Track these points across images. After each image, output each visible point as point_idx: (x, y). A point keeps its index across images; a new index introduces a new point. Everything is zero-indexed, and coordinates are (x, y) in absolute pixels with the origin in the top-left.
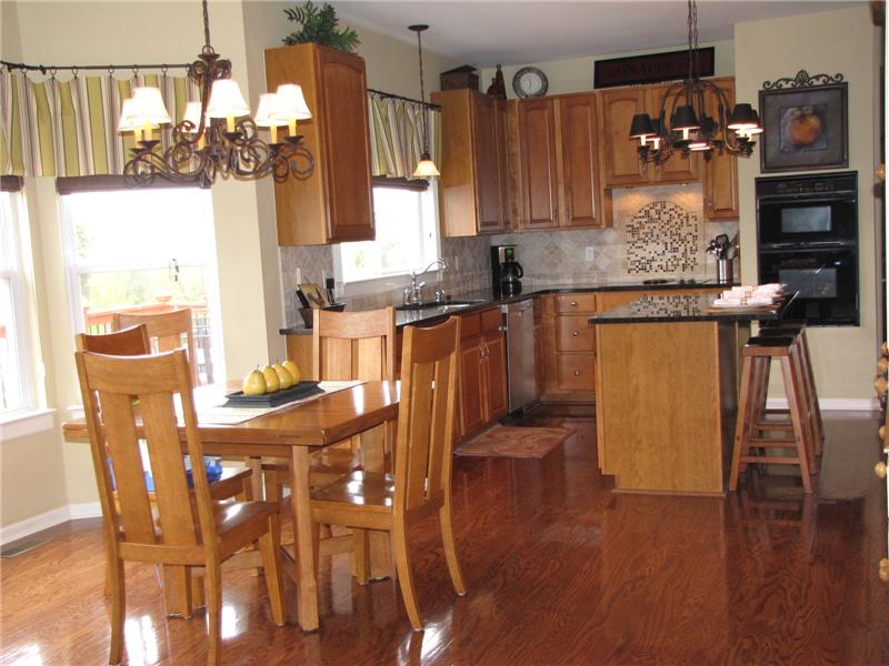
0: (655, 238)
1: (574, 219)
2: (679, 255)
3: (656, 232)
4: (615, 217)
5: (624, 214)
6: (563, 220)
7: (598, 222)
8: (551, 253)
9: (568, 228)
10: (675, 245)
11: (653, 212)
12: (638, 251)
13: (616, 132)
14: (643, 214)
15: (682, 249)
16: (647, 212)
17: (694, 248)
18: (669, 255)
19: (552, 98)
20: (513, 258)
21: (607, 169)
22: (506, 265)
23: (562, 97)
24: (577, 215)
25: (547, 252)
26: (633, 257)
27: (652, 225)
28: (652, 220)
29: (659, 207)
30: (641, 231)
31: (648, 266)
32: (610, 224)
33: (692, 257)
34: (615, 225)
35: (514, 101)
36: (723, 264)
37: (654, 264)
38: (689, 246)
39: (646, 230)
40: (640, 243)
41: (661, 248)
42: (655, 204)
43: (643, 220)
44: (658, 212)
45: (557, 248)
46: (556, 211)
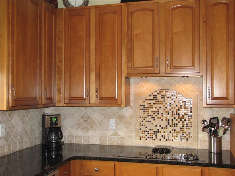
0: (160, 115)
1: (101, 98)
2: (178, 129)
3: (161, 111)
4: (132, 98)
5: (138, 96)
6: (93, 99)
7: (119, 102)
8: (86, 121)
9: (97, 105)
10: (175, 122)
11: (159, 97)
12: (147, 124)
13: (136, 35)
14: (152, 97)
15: (180, 125)
16: (155, 97)
17: (189, 125)
18: (170, 129)
19: (90, 8)
20: (57, 124)
21: (128, 62)
22: (51, 129)
23: (96, 7)
24: (103, 96)
25: (82, 120)
26: (143, 128)
27: (158, 106)
28: (158, 102)
29: (164, 93)
30: (150, 110)
31: (154, 136)
32: (128, 103)
33: (187, 131)
34: (132, 104)
35: (62, 9)
36: (214, 140)
37: (159, 135)
38: (185, 123)
39: (154, 110)
40: (149, 119)
41: (164, 123)
42: (161, 91)
43: (152, 102)
44: (163, 97)
45: (90, 118)
46: (88, 91)
